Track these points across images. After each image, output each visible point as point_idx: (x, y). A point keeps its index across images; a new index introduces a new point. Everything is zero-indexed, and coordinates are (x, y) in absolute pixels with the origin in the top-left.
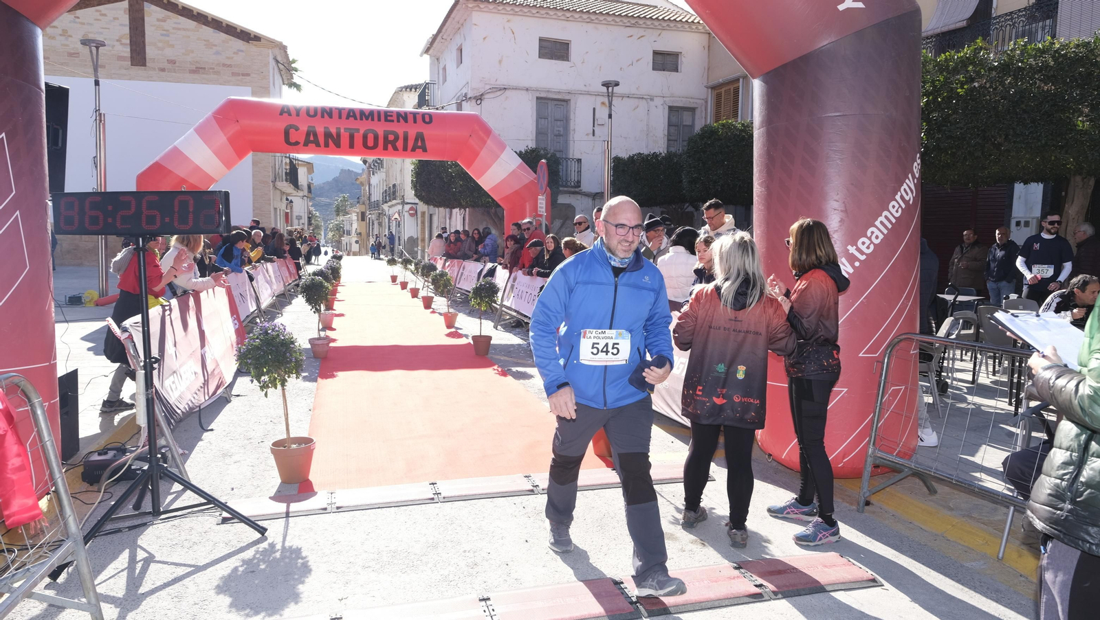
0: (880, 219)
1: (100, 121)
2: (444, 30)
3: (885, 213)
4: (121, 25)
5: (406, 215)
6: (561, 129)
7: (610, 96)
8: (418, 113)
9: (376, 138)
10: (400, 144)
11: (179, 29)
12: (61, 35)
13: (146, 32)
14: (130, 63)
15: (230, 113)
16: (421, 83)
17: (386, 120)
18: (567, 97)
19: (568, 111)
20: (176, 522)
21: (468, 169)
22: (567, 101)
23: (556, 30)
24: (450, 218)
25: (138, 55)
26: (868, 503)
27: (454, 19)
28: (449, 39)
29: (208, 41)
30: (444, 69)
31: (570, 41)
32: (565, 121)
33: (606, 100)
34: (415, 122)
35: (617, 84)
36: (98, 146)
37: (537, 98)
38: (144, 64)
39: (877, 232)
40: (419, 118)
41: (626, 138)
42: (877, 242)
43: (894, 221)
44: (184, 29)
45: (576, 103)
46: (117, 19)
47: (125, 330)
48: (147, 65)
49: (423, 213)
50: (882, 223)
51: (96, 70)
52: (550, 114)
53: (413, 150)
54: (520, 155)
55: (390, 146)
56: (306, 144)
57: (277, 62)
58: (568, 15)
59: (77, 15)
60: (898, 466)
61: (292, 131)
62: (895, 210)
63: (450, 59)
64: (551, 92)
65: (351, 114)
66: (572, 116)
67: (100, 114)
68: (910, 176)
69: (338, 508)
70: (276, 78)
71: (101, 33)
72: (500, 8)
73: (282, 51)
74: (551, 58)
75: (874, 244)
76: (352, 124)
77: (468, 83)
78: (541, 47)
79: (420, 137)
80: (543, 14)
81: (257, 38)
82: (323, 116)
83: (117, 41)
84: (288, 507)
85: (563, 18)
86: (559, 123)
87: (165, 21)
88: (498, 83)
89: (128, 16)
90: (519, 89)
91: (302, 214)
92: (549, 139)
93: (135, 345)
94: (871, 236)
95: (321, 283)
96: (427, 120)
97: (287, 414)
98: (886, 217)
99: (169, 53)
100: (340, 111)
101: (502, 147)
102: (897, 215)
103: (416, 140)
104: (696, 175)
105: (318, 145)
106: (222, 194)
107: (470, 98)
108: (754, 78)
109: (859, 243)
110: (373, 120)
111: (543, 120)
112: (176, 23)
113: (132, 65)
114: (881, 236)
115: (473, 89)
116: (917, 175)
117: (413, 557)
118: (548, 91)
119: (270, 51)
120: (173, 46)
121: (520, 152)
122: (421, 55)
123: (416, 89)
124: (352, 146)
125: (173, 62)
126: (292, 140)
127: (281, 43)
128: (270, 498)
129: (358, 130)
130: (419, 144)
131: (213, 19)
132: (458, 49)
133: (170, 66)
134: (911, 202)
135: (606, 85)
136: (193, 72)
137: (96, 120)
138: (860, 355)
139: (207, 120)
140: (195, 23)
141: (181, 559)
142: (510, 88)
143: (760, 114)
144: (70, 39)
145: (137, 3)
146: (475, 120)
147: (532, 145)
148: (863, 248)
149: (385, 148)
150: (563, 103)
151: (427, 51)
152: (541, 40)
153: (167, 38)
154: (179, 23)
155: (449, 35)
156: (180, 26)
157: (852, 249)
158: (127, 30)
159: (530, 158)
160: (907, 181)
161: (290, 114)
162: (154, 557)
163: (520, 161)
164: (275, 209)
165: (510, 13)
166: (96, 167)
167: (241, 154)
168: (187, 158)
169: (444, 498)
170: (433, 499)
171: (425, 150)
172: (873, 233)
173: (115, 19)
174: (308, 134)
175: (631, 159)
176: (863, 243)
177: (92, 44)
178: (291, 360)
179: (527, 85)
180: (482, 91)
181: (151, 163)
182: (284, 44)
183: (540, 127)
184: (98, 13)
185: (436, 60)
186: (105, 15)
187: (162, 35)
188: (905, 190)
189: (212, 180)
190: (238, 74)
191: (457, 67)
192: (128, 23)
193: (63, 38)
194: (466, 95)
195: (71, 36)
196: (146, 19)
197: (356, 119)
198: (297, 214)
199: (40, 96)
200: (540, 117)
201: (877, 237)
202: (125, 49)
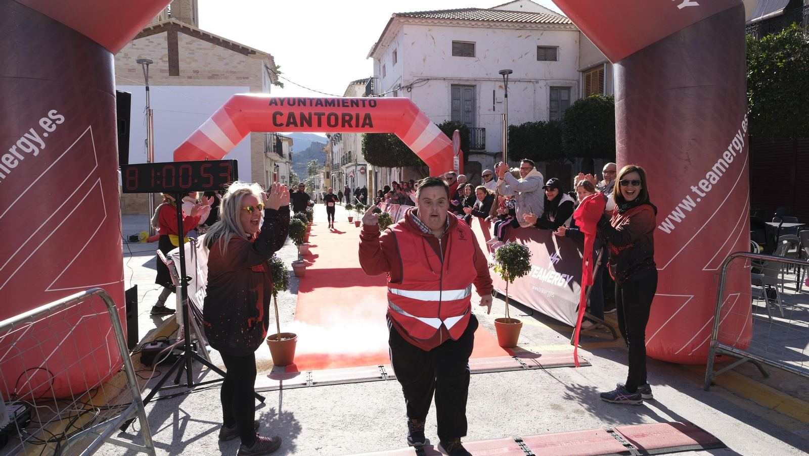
0: (716, 165)
1: (150, 115)
2: (383, 39)
3: (720, 160)
4: (163, 48)
5: (359, 173)
6: (470, 107)
7: (506, 81)
8: (366, 100)
9: (337, 119)
10: (353, 122)
11: (201, 49)
12: (123, 57)
13: (179, 52)
14: (168, 74)
15: (236, 106)
16: (367, 78)
17: (344, 106)
18: (473, 83)
19: (475, 94)
20: (203, 392)
21: (402, 138)
22: (474, 86)
23: (464, 35)
24: (390, 175)
25: (174, 69)
26: (713, 384)
27: (390, 31)
28: (387, 46)
29: (220, 56)
30: (384, 67)
31: (475, 42)
32: (472, 101)
33: (503, 84)
34: (364, 106)
35: (511, 72)
36: (148, 132)
37: (452, 85)
38: (178, 74)
39: (714, 175)
40: (367, 103)
41: (518, 111)
42: (714, 182)
43: (727, 166)
44: (204, 49)
45: (480, 88)
46: (160, 44)
47: (169, 258)
48: (180, 74)
49: (371, 172)
50: (717, 168)
51: (147, 80)
52: (461, 96)
53: (363, 126)
54: (440, 127)
55: (346, 124)
56: (288, 125)
57: (267, 68)
58: (473, 23)
59: (134, 43)
60: (736, 355)
61: (278, 116)
62: (728, 157)
63: (388, 60)
64: (462, 80)
65: (319, 102)
66: (478, 97)
67: (150, 110)
68: (739, 131)
69: (314, 383)
70: (266, 80)
71: (150, 55)
72: (423, 21)
73: (270, 60)
74: (462, 55)
75: (712, 184)
76: (319, 110)
77: (401, 76)
78: (454, 48)
79: (368, 117)
80: (455, 24)
81: (253, 52)
82: (299, 105)
83: (160, 59)
84: (281, 382)
85: (469, 26)
86: (468, 102)
87: (191, 44)
88: (423, 75)
89: (167, 42)
90: (439, 79)
91: (285, 175)
92: (461, 114)
93: (176, 269)
94: (709, 178)
95: (300, 223)
96: (373, 104)
97: (278, 316)
98: (721, 163)
99: (194, 66)
100: (311, 100)
101: (427, 122)
102: (730, 162)
103: (365, 119)
104: (572, 137)
105: (296, 125)
106: (233, 162)
107: (403, 87)
108: (614, 63)
109: (700, 184)
110: (334, 106)
111: (456, 101)
112: (198, 45)
113: (170, 75)
114: (717, 178)
115: (405, 81)
116: (745, 131)
117: (368, 419)
118: (460, 80)
119: (262, 60)
120: (196, 61)
121: (440, 125)
122: (367, 58)
123: (364, 83)
124: (320, 125)
125: (196, 72)
126: (278, 122)
127: (269, 55)
128: (268, 376)
129: (324, 114)
130: (367, 122)
131: (223, 41)
132: (393, 53)
133: (195, 75)
134: (741, 152)
135: (503, 73)
136: (210, 78)
137: (147, 114)
138: (704, 269)
139: (220, 111)
140: (212, 44)
141: (207, 418)
142: (432, 79)
143: (619, 89)
144: (130, 60)
145: (173, 32)
146: (406, 103)
147: (448, 119)
148: (704, 188)
149: (343, 126)
150: (470, 88)
151: (371, 55)
152: (454, 43)
153: (193, 56)
154: (201, 45)
155: (387, 43)
156: (202, 47)
157: (694, 189)
158: (166, 52)
159: (447, 129)
160: (737, 135)
161: (276, 105)
162: (190, 417)
163: (440, 131)
164: (267, 172)
165: (431, 24)
166: (147, 146)
167: (243, 134)
168: (207, 138)
169: (389, 377)
170: (381, 377)
171: (371, 126)
172: (710, 176)
173: (159, 44)
174: (289, 118)
175: (523, 126)
176: (703, 184)
177: (144, 63)
178: (280, 278)
179: (444, 76)
180: (411, 82)
181: (183, 142)
182: (272, 55)
183: (454, 106)
184: (147, 41)
185: (378, 61)
186: (152, 42)
187: (189, 53)
188: (735, 142)
189: (224, 153)
190: (240, 78)
191: (394, 65)
192: (167, 47)
193: (125, 59)
194: (400, 86)
195: (130, 58)
196: (179, 43)
197: (322, 106)
198: (282, 175)
199: (114, 99)
200: (454, 98)
201: (714, 179)
202: (165, 65)
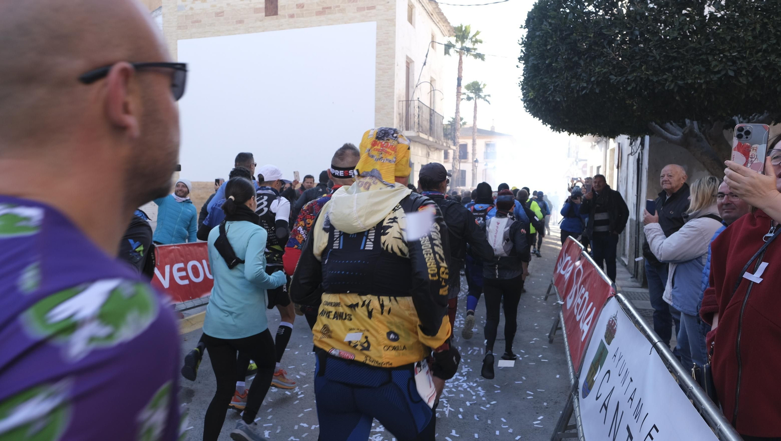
14: (264, 14)
25: (271, 6)
38: (276, 13)
48: (279, 13)
113: (266, 16)
125: (300, 6)
133: (298, 11)
136: (319, 13)
190: (363, 9)
